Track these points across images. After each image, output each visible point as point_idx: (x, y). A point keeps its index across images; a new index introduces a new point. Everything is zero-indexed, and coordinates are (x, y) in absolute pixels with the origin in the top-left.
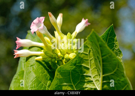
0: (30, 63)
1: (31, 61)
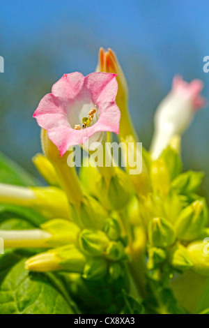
0: (12, 294)
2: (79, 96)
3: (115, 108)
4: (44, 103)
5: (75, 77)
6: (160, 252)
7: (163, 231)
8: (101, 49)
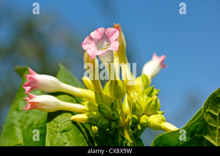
0: (59, 125)
1: (61, 122)
2: (102, 38)
3: (117, 42)
4: (86, 40)
5: (101, 30)
6: (135, 116)
7: (137, 106)
8: (115, 23)
